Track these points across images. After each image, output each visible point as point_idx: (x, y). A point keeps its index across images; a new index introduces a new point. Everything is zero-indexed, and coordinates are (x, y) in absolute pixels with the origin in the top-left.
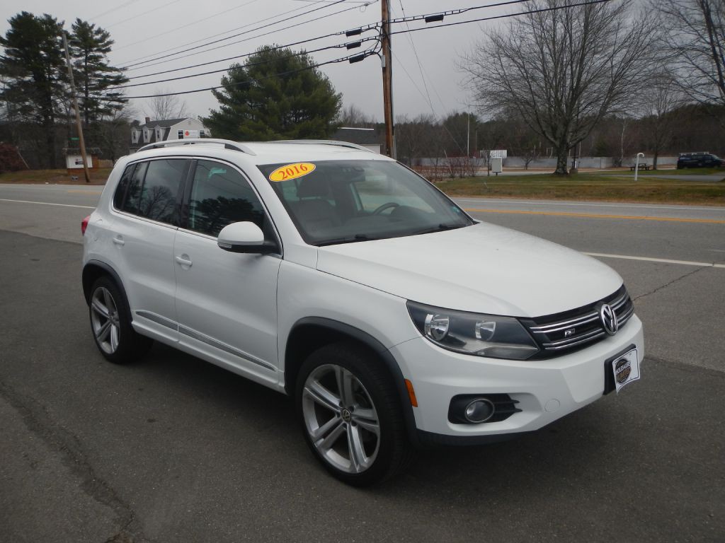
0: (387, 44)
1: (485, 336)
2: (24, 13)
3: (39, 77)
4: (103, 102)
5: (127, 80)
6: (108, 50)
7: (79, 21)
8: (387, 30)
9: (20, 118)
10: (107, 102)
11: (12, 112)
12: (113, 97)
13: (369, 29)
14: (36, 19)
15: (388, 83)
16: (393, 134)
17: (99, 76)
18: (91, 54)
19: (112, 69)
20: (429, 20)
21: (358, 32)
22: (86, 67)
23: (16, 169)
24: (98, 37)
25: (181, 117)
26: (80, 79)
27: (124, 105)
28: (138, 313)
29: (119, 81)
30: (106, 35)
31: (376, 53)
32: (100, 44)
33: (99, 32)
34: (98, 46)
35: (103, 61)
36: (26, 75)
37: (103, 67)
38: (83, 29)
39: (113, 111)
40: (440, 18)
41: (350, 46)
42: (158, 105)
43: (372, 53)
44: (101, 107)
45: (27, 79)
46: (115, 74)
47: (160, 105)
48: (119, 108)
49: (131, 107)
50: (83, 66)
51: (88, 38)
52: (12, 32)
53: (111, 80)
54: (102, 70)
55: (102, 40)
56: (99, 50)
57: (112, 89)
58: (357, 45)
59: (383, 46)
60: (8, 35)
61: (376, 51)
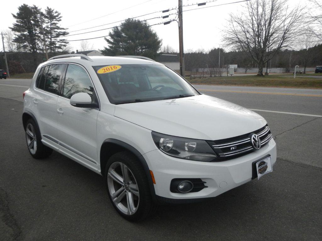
0: (180, 16)
1: (191, 150)
2: (24, 4)
3: (30, 32)
4: (58, 43)
5: (68, 34)
6: (60, 20)
7: (48, 8)
8: (180, 10)
9: (22, 50)
10: (60, 43)
11: (19, 48)
12: (62, 41)
13: (173, 9)
14: (29, 7)
15: (181, 34)
16: (183, 57)
17: (57, 32)
18: (53, 22)
19: (63, 29)
20: (199, 5)
21: (168, 11)
22: (51, 28)
23: (21, 72)
24: (55, 15)
25: (92, 50)
26: (47, 33)
27: (67, 44)
28: (44, 136)
29: (64, 34)
30: (59, 14)
31: (175, 20)
32: (57, 18)
33: (56, 12)
34: (56, 19)
35: (58, 25)
36: (25, 31)
37: (58, 28)
38: (50, 11)
39: (62, 47)
40: (204, 4)
41: (164, 17)
42: (82, 45)
43: (174, 20)
44: (57, 45)
45: (26, 33)
46: (63, 31)
47: (83, 45)
48: (65, 46)
49: (70, 45)
50: (49, 28)
51: (50, 15)
52: (19, 13)
53: (62, 33)
54: (58, 29)
55: (57, 16)
56: (56, 20)
57: (61, 38)
58: (167, 16)
59: (179, 17)
60: (18, 14)
61: (176, 19)
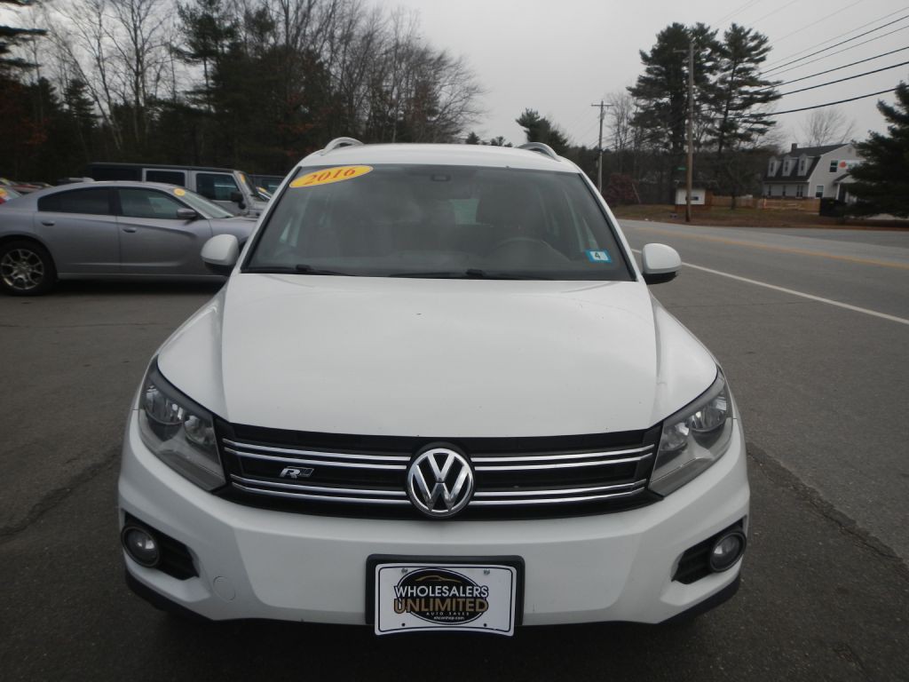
2: (675, 25)
3: (678, 98)
4: (744, 125)
5: (779, 97)
6: (763, 59)
7: (734, 26)
9: (646, 146)
10: (748, 125)
11: (638, 140)
12: (758, 117)
14: (686, 30)
17: (746, 93)
18: (741, 66)
19: (766, 83)
23: (632, 202)
24: (752, 44)
25: (844, 143)
26: (720, 97)
27: (770, 128)
29: (768, 98)
30: (763, 41)
32: (754, 53)
33: (756, 37)
34: (750, 55)
35: (754, 74)
36: (661, 96)
37: (753, 82)
38: (737, 36)
39: (755, 136)
42: (816, 125)
44: (740, 131)
45: (666, 100)
46: (764, 89)
47: (818, 127)
48: (762, 132)
49: (780, 130)
50: (728, 82)
51: (742, 47)
52: (656, 48)
53: (759, 97)
54: (751, 86)
55: (755, 48)
56: (751, 61)
57: (756, 108)
60: (654, 51)
